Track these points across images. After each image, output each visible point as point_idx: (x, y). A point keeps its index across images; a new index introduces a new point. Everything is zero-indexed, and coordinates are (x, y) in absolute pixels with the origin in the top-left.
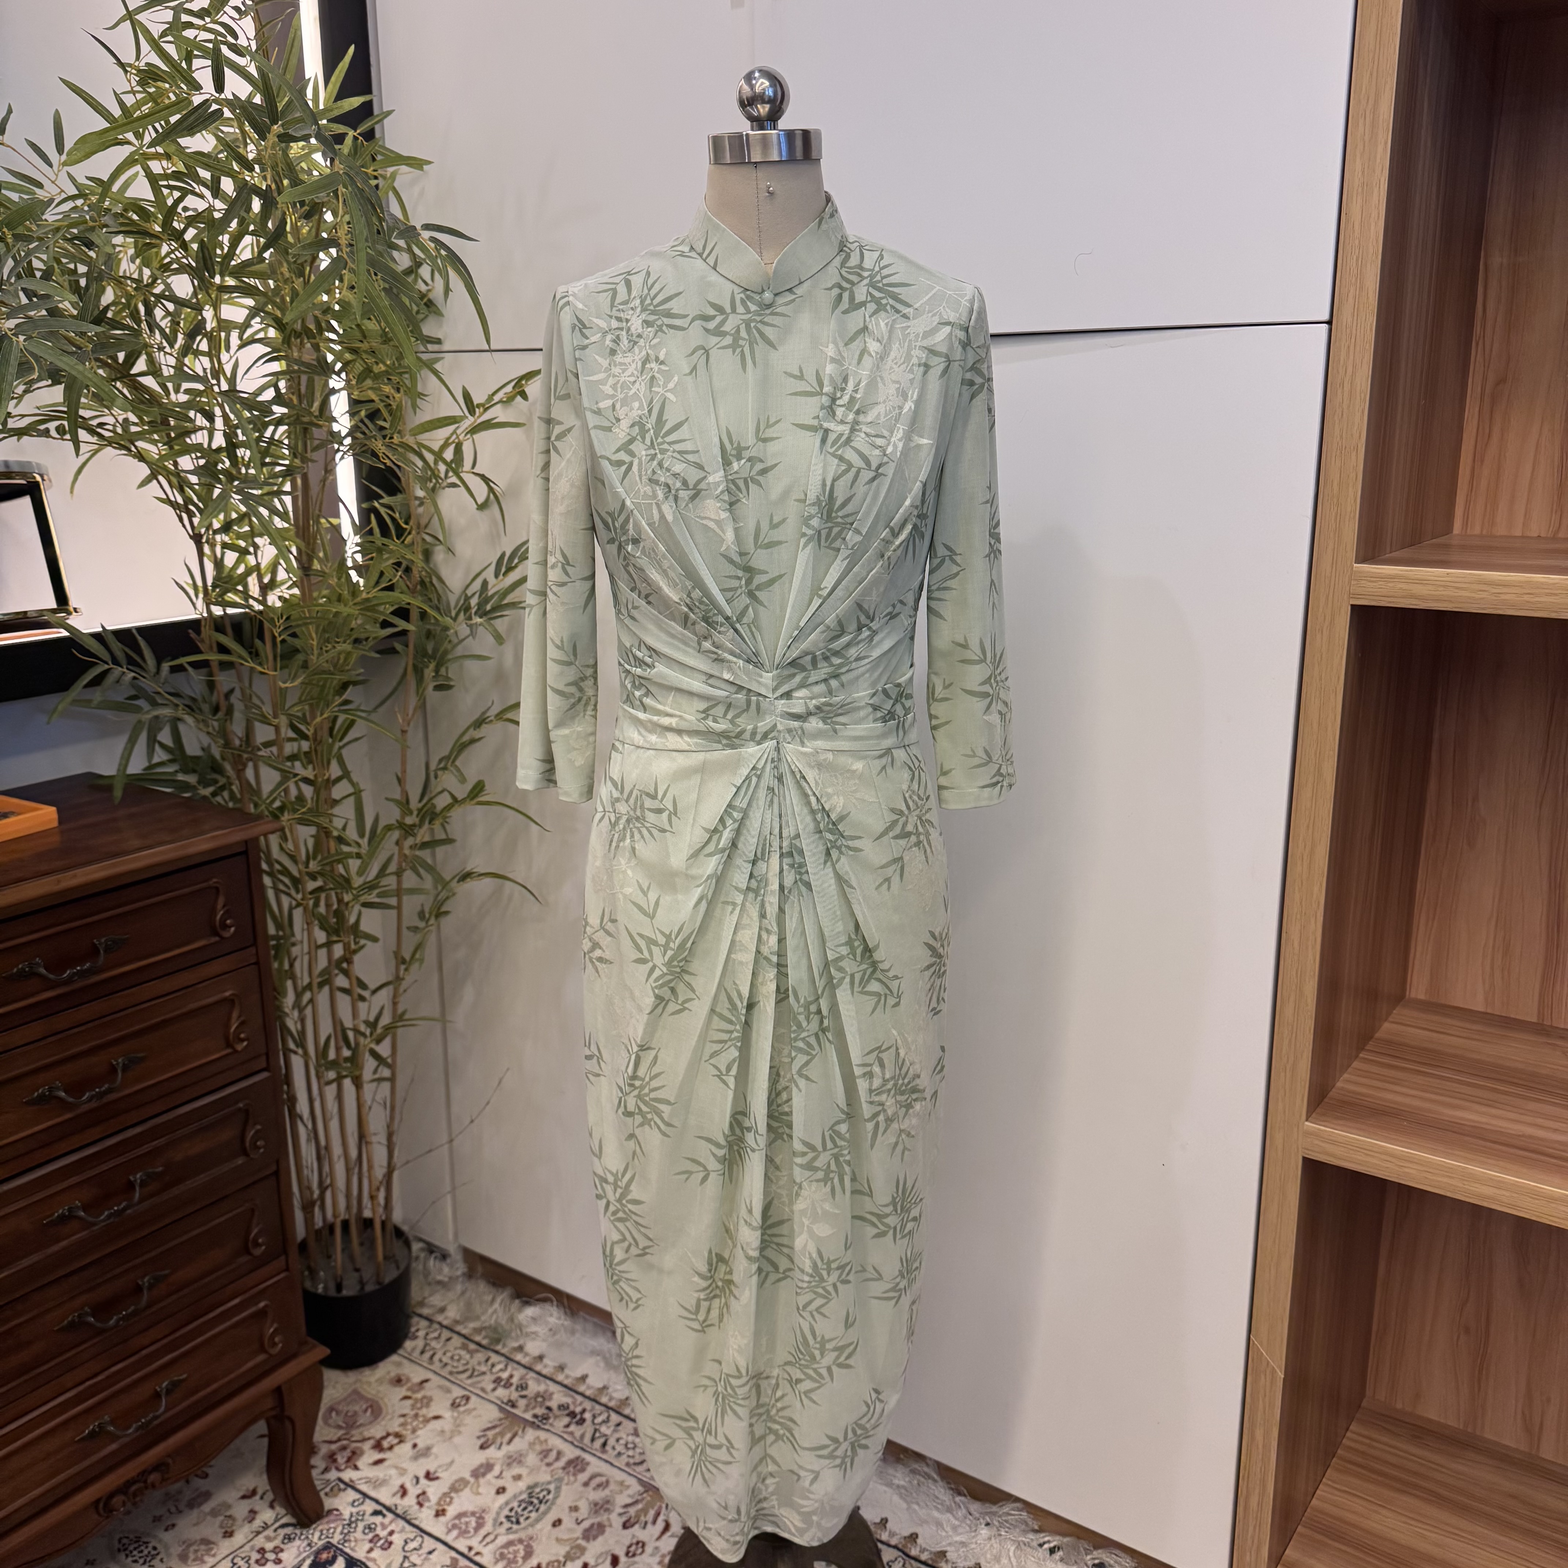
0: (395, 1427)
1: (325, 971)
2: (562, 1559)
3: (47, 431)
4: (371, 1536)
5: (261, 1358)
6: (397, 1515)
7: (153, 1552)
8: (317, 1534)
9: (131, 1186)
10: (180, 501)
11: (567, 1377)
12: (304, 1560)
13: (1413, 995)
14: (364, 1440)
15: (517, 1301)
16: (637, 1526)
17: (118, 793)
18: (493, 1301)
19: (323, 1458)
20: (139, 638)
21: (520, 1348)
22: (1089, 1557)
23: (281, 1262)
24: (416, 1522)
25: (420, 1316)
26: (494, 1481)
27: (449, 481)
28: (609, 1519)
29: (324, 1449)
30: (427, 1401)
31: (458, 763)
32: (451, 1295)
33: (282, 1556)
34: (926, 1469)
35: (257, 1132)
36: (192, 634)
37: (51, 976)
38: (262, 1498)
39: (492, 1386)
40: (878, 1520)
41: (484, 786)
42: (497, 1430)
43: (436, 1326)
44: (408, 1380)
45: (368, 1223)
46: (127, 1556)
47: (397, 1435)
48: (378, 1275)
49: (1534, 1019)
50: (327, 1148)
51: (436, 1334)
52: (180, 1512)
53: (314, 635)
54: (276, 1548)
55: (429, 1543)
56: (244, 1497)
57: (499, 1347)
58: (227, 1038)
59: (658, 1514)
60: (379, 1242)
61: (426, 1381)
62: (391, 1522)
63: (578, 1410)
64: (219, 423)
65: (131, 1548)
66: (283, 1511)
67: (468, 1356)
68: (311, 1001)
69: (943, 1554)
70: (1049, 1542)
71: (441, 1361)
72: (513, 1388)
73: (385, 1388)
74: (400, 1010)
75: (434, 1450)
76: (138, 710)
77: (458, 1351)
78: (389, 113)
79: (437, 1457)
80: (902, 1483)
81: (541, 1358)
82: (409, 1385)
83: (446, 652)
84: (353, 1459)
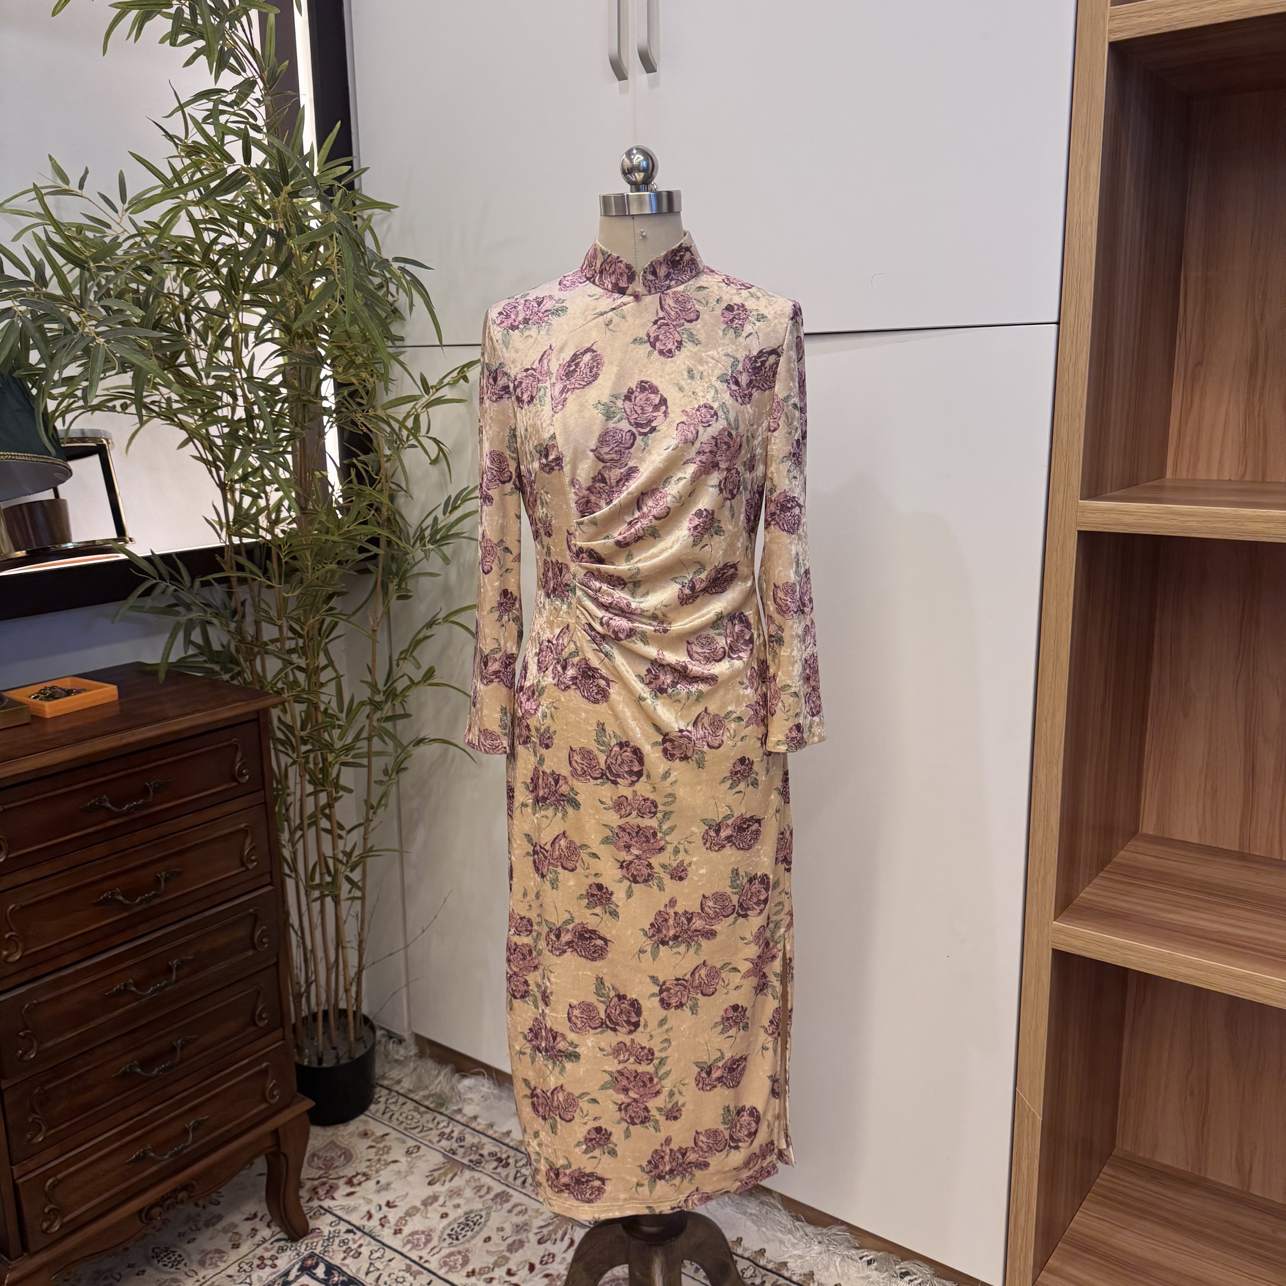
0: (362, 1168)
1: (313, 815)
2: (492, 1266)
3: (114, 406)
4: (345, 1248)
5: (263, 1106)
6: (365, 1233)
7: (179, 1259)
8: (304, 1247)
9: (169, 970)
10: (210, 458)
11: (496, 1132)
12: (294, 1265)
13: (1144, 831)
14: (339, 1178)
15: (457, 1075)
16: (549, 1242)
17: (162, 676)
18: (439, 1074)
19: (308, 1191)
20: (178, 561)
21: (460, 1111)
22: (897, 1267)
23: (278, 1033)
24: (380, 1238)
25: (382, 1086)
26: (440, 1209)
27: (410, 443)
28: (527, 1237)
29: (308, 1185)
30: (388, 1150)
31: (414, 654)
32: (406, 1070)
33: (277, 1262)
34: (772, 1201)
35: (263, 931)
36: (218, 558)
37: (114, 809)
38: (261, 1220)
39: (437, 1139)
40: (735, 1239)
41: (434, 672)
42: (441, 1171)
43: (394, 1094)
44: (373, 1133)
45: (343, 1013)
46: (159, 1261)
47: (364, 1174)
48: (350, 1051)
49: (1237, 849)
50: (313, 951)
51: (394, 1100)
52: (199, 1229)
53: (309, 558)
54: (272, 1256)
55: (389, 1254)
56: (247, 1219)
57: (443, 1110)
58: (241, 859)
59: (565, 1234)
60: (352, 1025)
61: (387, 1135)
62: (360, 1238)
63: (504, 1156)
64: (240, 401)
65: (162, 1255)
66: (278, 1229)
67: (419, 1116)
68: (302, 836)
69: (785, 1264)
70: (866, 1256)
71: (398, 1119)
72: (454, 1139)
73: (356, 1140)
74: (369, 846)
75: (393, 1186)
76: (178, 614)
77: (411, 1113)
78: (365, 169)
79: (395, 1190)
80: (754, 1211)
81: (475, 1118)
82: (374, 1137)
83: (406, 571)
84: (331, 1192)
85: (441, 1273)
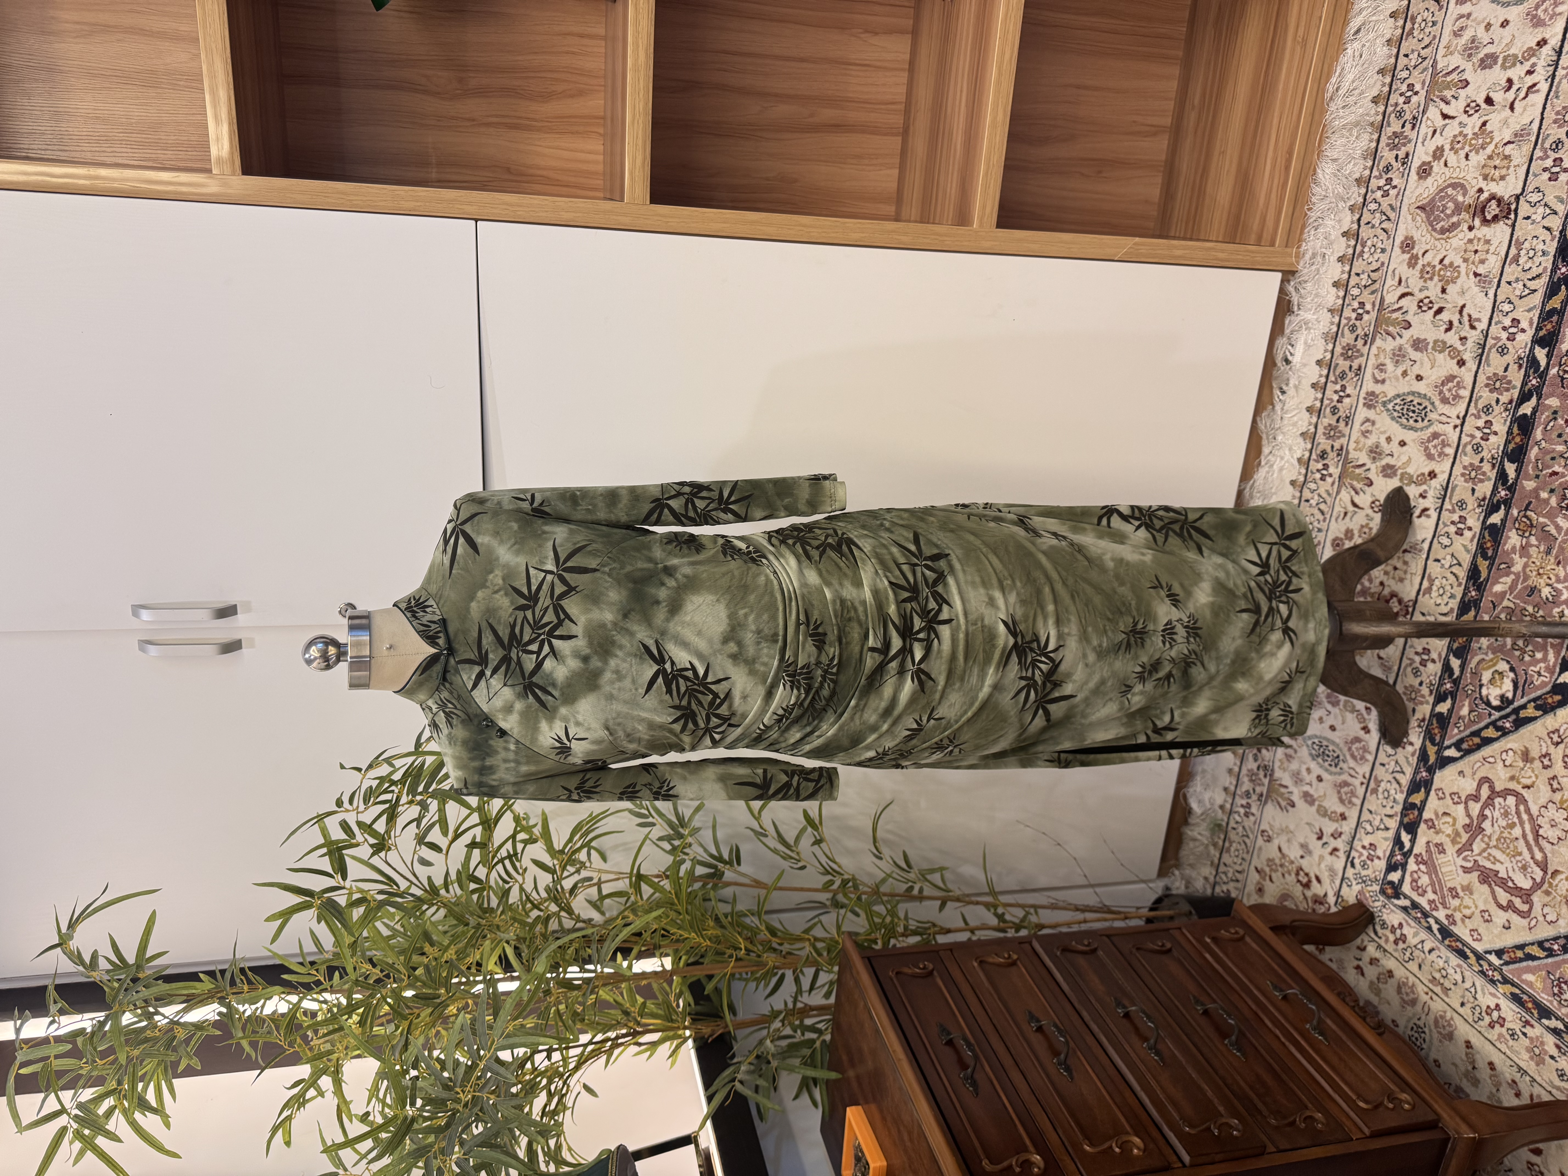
4: (1369, 862)
5: (1248, 939)
6: (1351, 848)
7: (1415, 1028)
8: (1377, 904)
12: (1395, 906)
14: (1305, 898)
21: (1222, 807)
24: (1353, 832)
25: (1212, 891)
26: (1314, 786)
30: (1270, 860)
32: (1194, 874)
33: (1396, 924)
37: (972, 1066)
38: (1360, 959)
39: (1251, 817)
42: (1280, 800)
43: (1218, 878)
44: (1259, 883)
46: (1422, 1049)
47: (1297, 874)
49: (900, 138)
51: (1223, 876)
54: (1391, 932)
55: (1366, 816)
57: (1224, 824)
61: (1256, 868)
62: (1357, 851)
65: (1415, 1048)
66: (1365, 937)
67: (1234, 845)
69: (1299, 460)
70: (1278, 396)
71: (1241, 864)
72: (1249, 801)
75: (1302, 841)
77: (1232, 854)
79: (1306, 837)
81: (1226, 789)
82: (1261, 880)
84: (1320, 900)
85: (1370, 758)
